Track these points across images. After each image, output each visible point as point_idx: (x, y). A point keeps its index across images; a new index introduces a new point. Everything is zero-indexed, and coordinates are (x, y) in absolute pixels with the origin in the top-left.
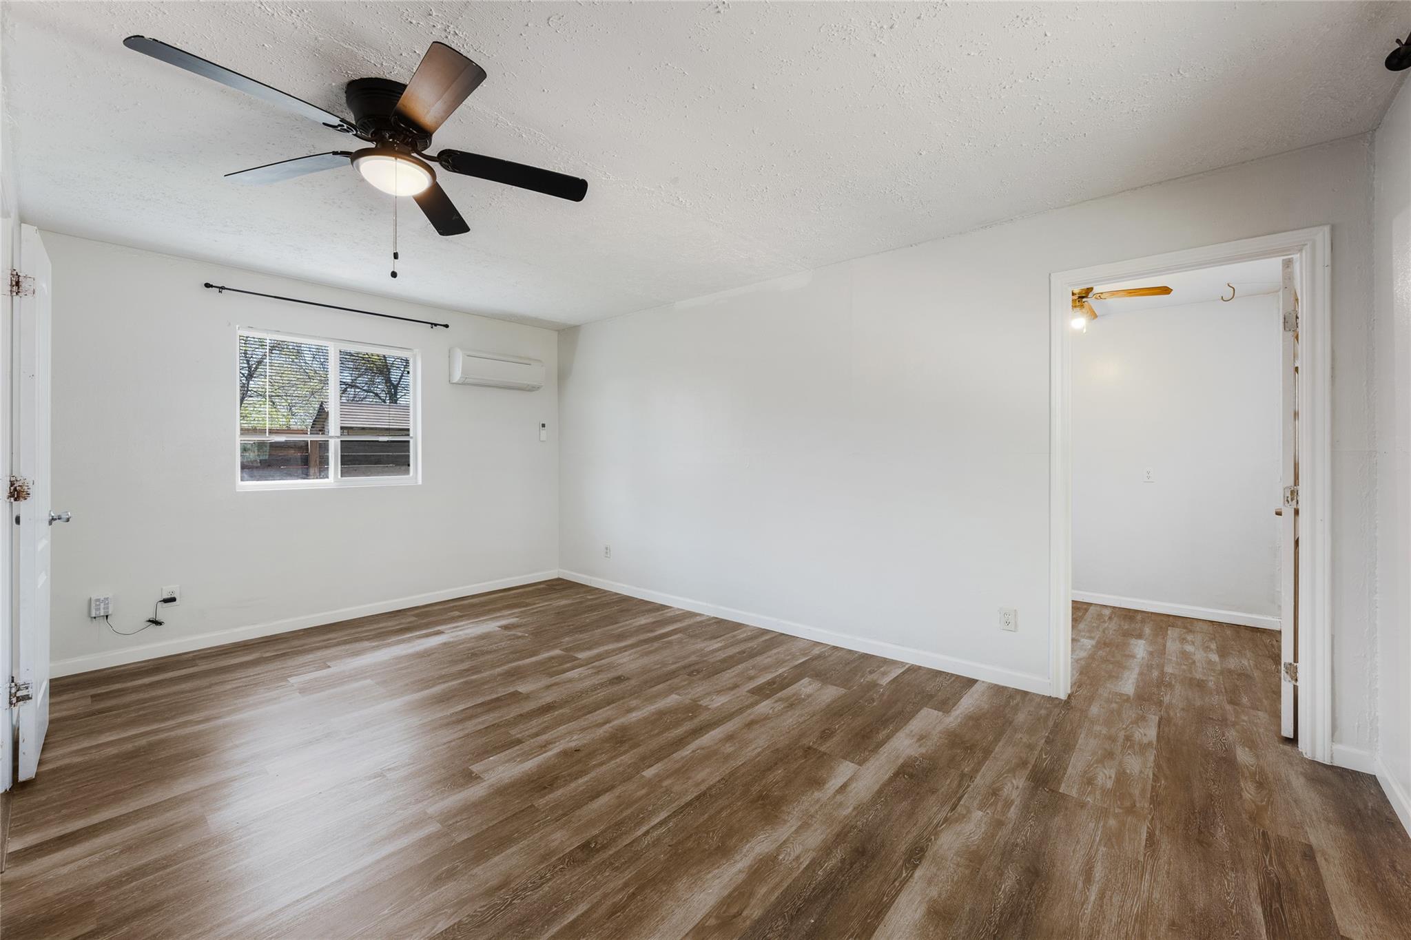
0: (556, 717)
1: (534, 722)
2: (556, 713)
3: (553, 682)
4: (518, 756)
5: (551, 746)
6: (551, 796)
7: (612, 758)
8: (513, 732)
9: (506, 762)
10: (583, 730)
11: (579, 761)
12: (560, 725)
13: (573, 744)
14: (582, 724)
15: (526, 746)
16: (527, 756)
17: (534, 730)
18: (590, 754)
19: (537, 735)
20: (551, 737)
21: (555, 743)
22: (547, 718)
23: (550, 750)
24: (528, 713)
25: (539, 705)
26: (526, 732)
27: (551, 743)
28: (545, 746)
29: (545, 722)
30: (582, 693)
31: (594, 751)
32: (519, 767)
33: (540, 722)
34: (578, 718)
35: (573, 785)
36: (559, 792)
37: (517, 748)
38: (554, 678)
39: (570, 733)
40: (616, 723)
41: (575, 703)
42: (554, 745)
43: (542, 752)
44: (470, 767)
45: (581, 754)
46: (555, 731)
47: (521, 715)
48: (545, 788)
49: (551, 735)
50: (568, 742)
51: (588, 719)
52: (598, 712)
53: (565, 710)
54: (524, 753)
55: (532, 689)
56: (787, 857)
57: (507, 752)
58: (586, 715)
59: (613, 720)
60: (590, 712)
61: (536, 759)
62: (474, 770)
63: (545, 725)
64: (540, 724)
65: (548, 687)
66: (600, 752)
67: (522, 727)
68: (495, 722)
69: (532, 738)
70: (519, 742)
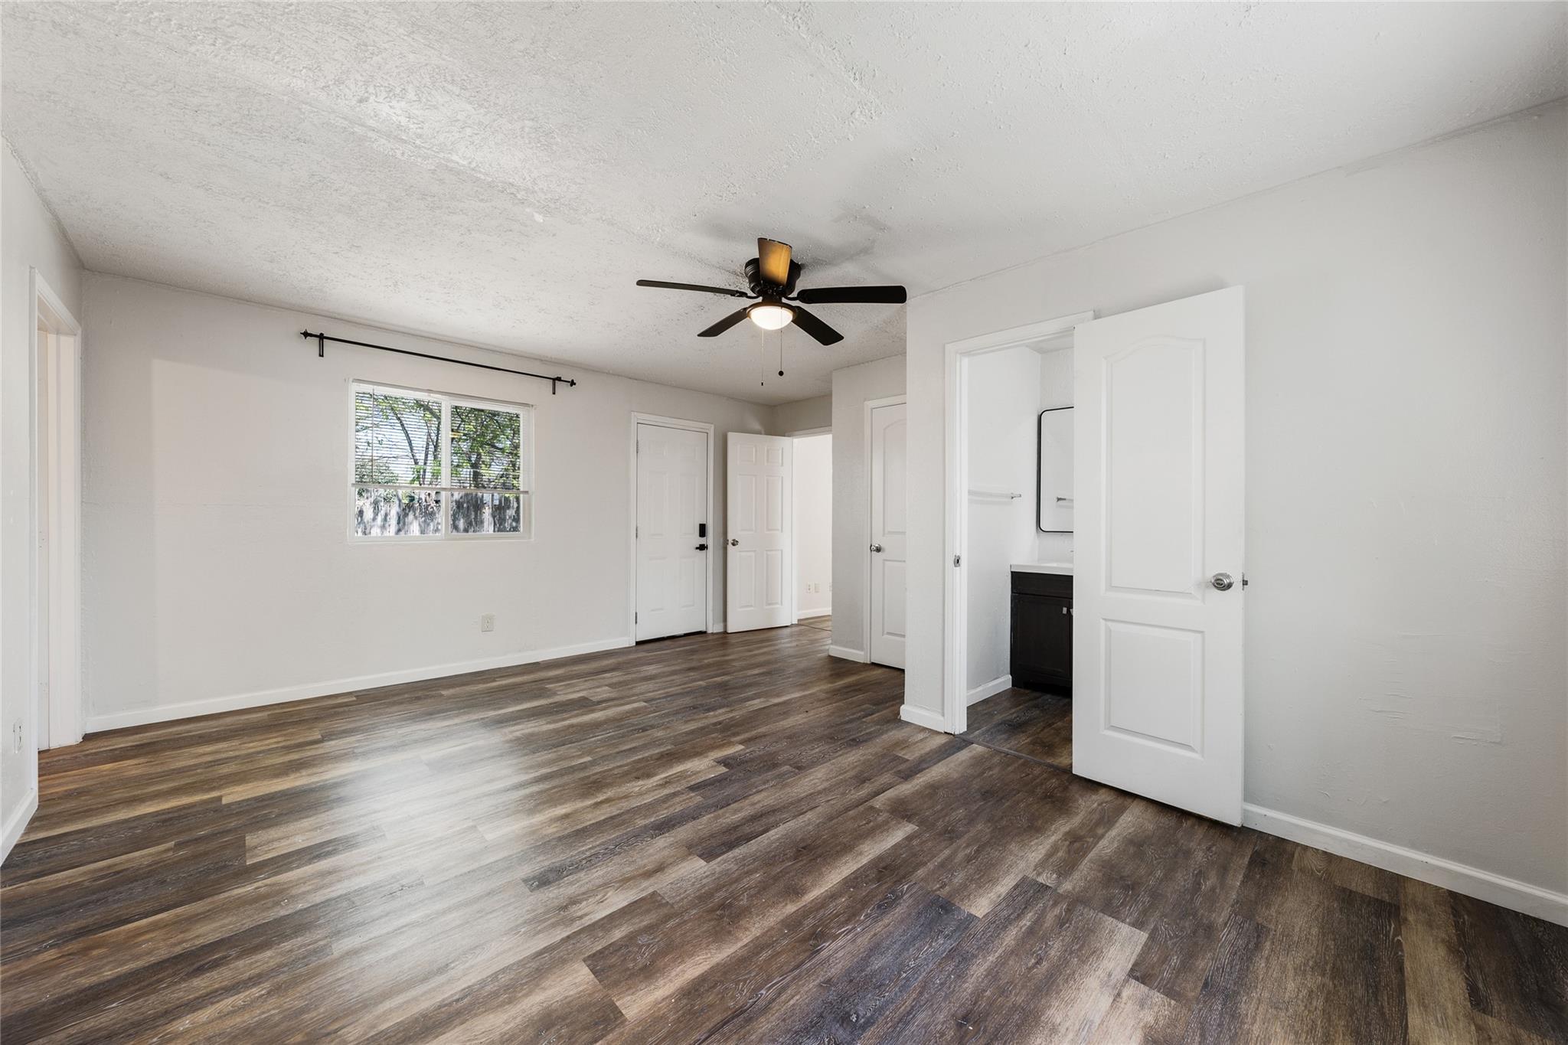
0: (653, 813)
1: (678, 808)
2: (652, 820)
3: (652, 880)
4: (690, 776)
5: (661, 782)
6: (662, 750)
7: (610, 770)
8: (699, 799)
9: (699, 772)
10: (626, 797)
11: (638, 770)
12: (650, 804)
13: (641, 783)
14: (627, 803)
15: (684, 784)
16: (682, 776)
17: (677, 799)
18: (627, 774)
19: (675, 794)
20: (661, 791)
21: (655, 786)
22: (663, 814)
23: (661, 779)
24: (687, 821)
25: (673, 832)
26: (685, 798)
27: (660, 785)
28: (666, 783)
29: (666, 809)
30: (613, 853)
31: (623, 776)
32: (688, 767)
33: (671, 809)
34: (628, 811)
35: (646, 755)
36: (657, 751)
37: (692, 783)
38: (651, 890)
39: (640, 794)
40: (589, 802)
41: (626, 834)
42: (658, 783)
43: (670, 778)
44: (727, 770)
45: (635, 775)
46: (656, 797)
47: (694, 819)
48: (667, 754)
49: (659, 793)
50: (644, 785)
51: (618, 810)
52: (603, 818)
53: (641, 822)
54: (685, 778)
55: (684, 864)
56: (544, 722)
57: (701, 780)
58: (618, 815)
59: (590, 806)
60: (612, 818)
61: (675, 772)
62: (724, 768)
63: (666, 805)
64: (671, 806)
65: (660, 868)
66: (618, 776)
67: (690, 804)
68: (722, 810)
69: (679, 791)
70: (692, 788)
